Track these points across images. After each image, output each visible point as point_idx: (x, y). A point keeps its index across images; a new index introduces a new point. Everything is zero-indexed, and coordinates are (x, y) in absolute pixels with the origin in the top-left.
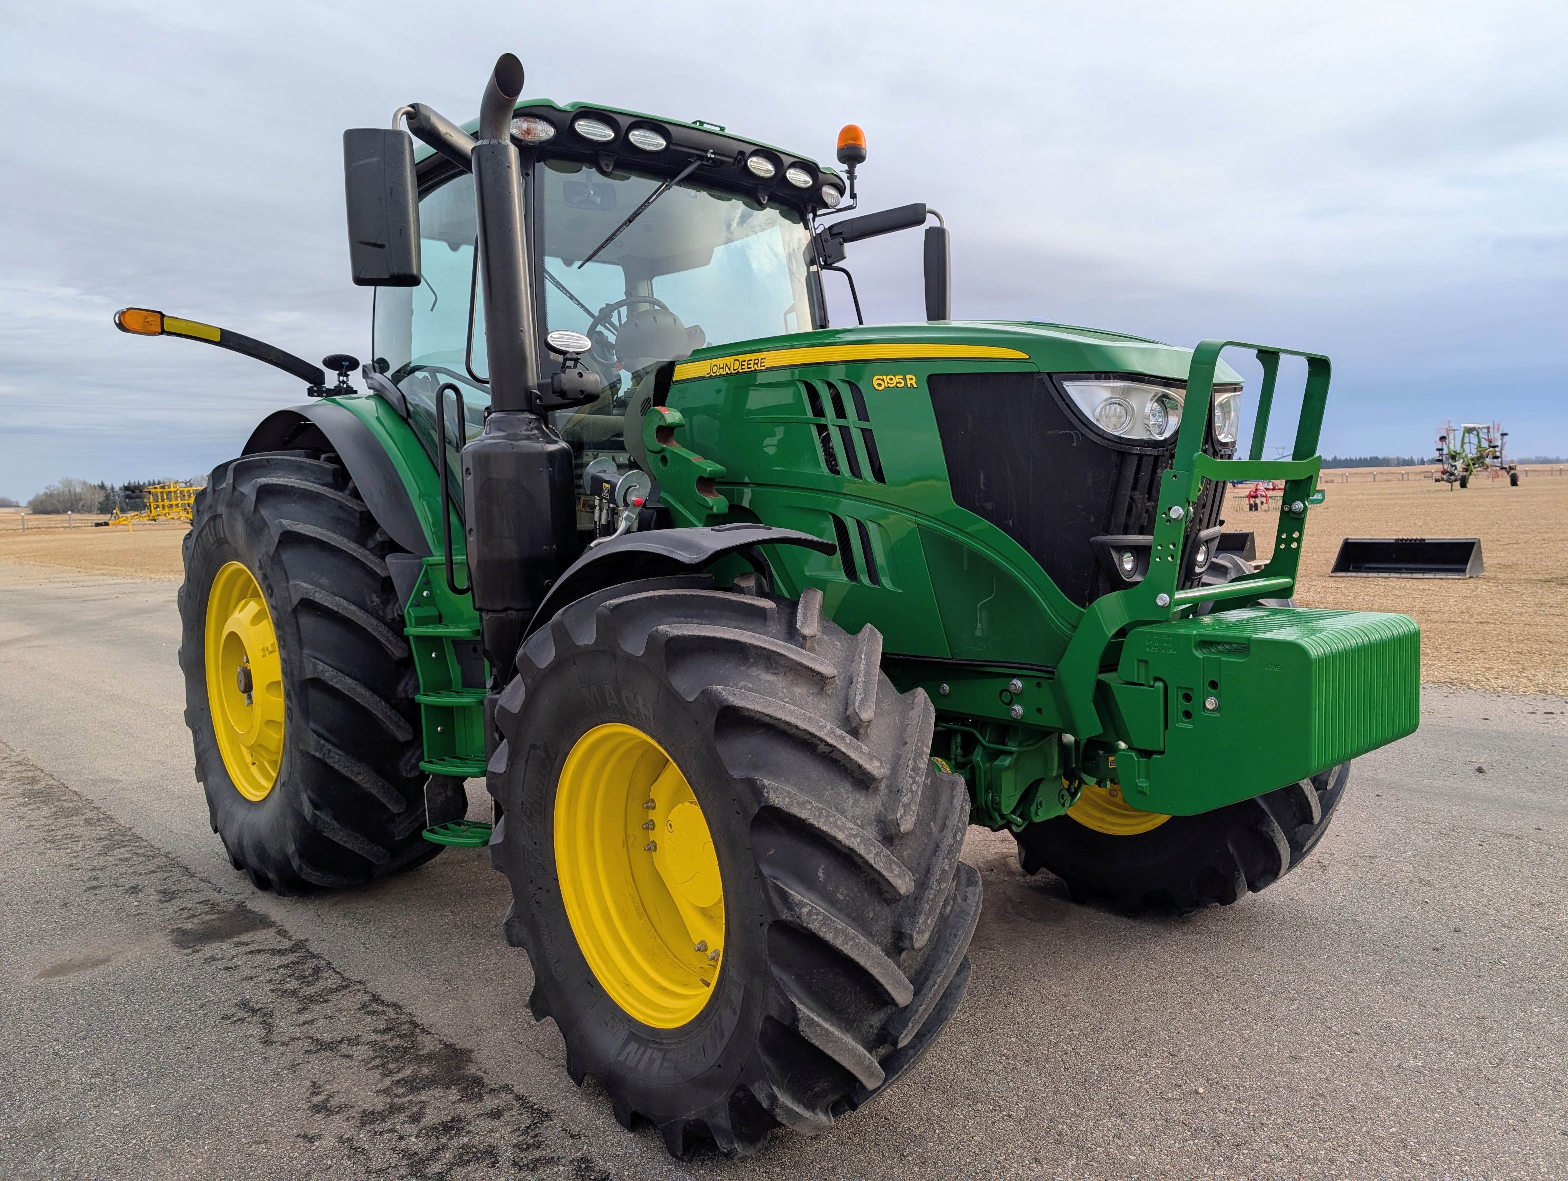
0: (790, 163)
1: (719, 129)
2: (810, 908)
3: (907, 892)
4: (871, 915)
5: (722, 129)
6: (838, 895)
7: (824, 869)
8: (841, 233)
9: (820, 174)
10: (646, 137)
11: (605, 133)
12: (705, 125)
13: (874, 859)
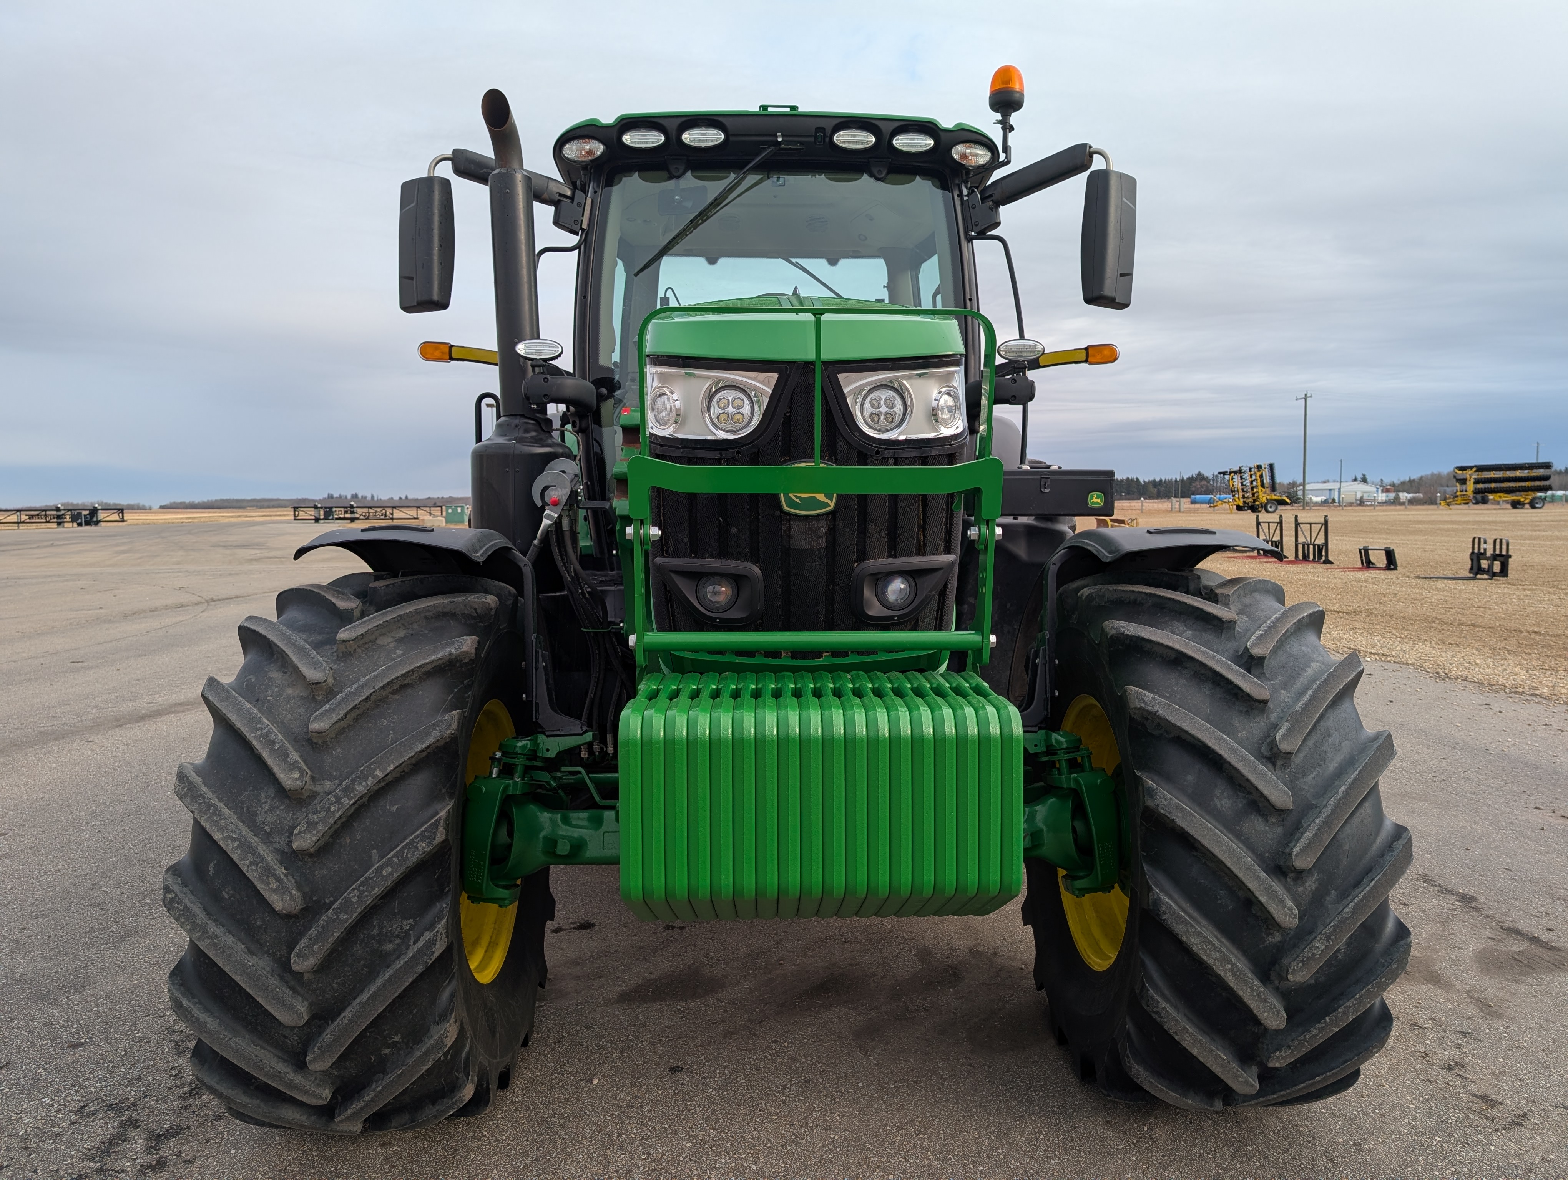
0: (892, 129)
1: (788, 109)
2: (174, 896)
3: (283, 908)
4: (259, 923)
5: (794, 108)
6: (224, 893)
7: (215, 865)
8: (991, 196)
9: (942, 134)
10: (704, 134)
11: (653, 139)
12: (770, 109)
13: (248, 867)
